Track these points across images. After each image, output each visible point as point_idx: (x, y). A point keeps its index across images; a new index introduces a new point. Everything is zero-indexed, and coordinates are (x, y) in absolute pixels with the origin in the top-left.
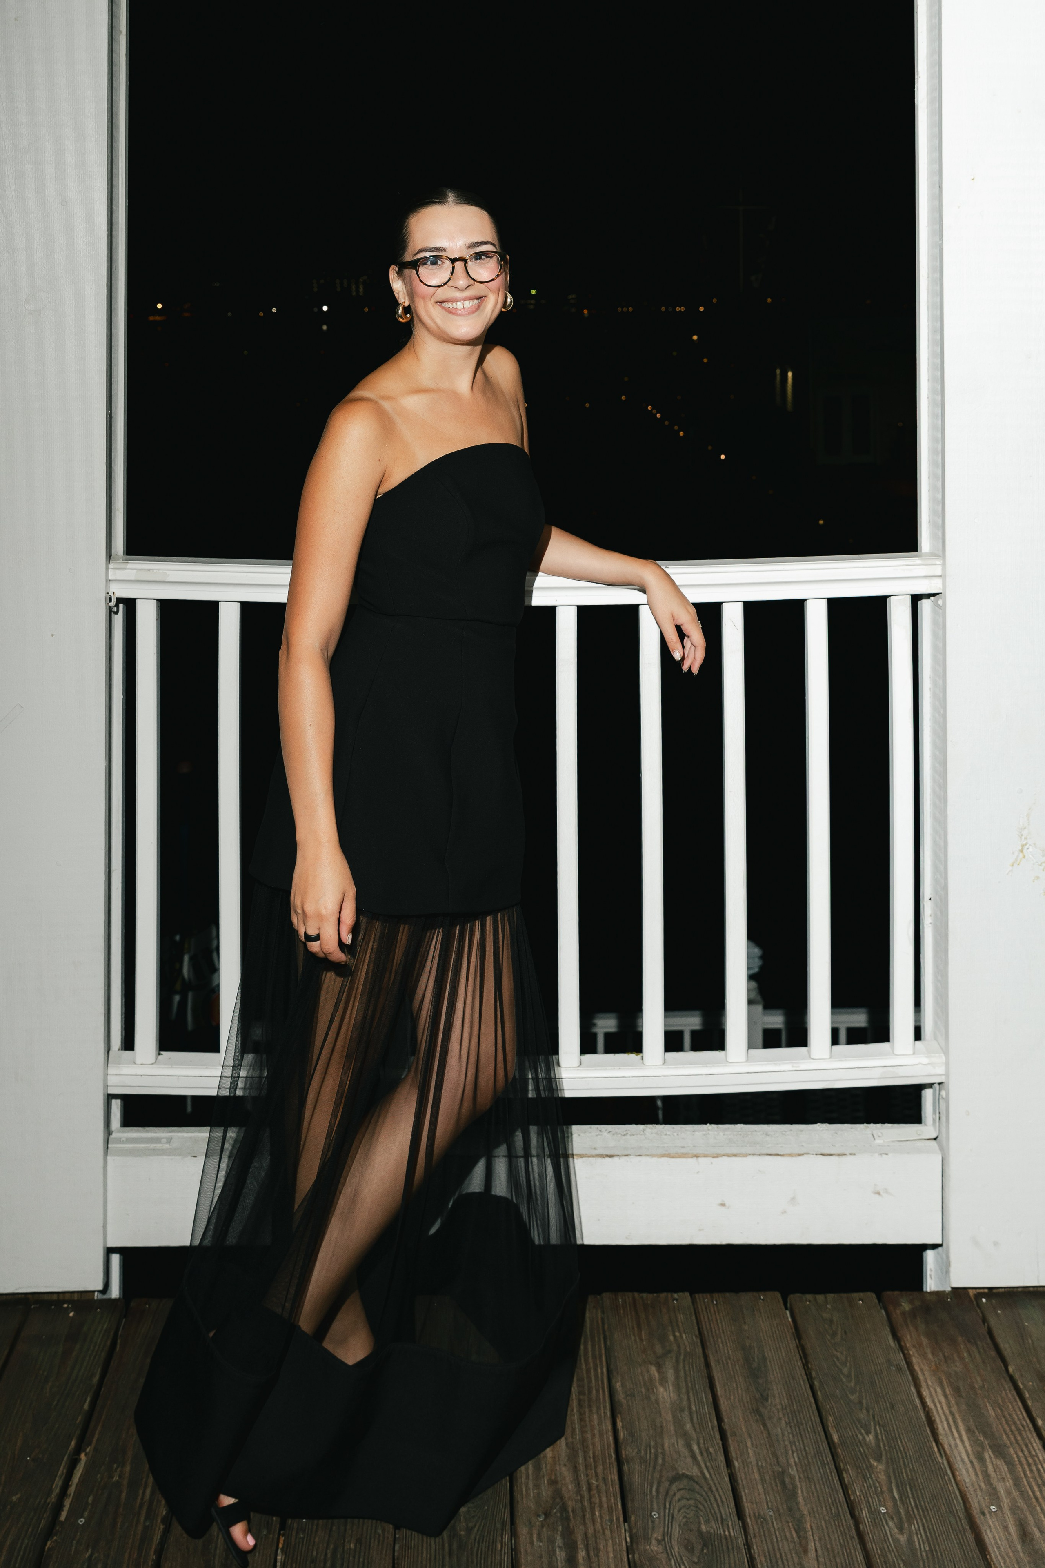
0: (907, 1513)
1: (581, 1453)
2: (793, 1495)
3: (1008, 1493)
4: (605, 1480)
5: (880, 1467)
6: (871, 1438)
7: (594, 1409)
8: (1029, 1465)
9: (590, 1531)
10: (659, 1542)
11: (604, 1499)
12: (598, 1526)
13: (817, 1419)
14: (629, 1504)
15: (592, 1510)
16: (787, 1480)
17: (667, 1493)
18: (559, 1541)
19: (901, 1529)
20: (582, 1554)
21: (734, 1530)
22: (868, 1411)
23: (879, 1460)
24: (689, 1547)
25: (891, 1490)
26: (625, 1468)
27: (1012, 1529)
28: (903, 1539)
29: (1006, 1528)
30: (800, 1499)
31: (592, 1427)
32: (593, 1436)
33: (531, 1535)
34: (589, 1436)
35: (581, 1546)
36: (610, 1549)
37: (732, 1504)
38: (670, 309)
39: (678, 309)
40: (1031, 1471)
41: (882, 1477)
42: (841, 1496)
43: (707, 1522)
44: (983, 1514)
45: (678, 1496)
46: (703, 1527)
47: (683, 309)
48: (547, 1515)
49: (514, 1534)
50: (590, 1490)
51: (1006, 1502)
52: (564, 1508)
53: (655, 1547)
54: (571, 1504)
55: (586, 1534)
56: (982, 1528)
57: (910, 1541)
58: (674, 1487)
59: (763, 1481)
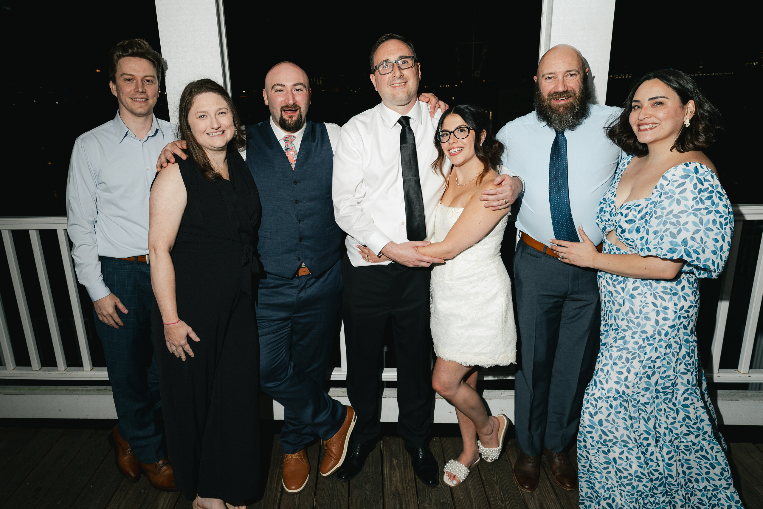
0: (505, 499)
1: (404, 480)
2: (470, 493)
3: (537, 495)
4: (411, 487)
5: (497, 487)
6: (495, 479)
7: (408, 468)
8: (545, 488)
9: (407, 500)
10: (428, 504)
11: (411, 492)
12: (409, 499)
13: (478, 473)
14: (419, 494)
15: (408, 494)
16: (468, 489)
17: (430, 491)
18: (397, 502)
19: (503, 503)
20: (404, 506)
21: (450, 502)
22: (494, 471)
23: (497, 484)
24: (437, 505)
25: (500, 493)
26: (418, 484)
27: (537, 504)
28: (503, 506)
29: (535, 504)
30: (472, 494)
31: (408, 473)
32: (408, 475)
33: (389, 500)
34: (407, 475)
35: (404, 504)
36: (413, 505)
37: (450, 495)
38: (444, 86)
39: (447, 86)
40: (545, 489)
41: (498, 489)
42: (484, 494)
43: (443, 499)
44: (529, 500)
45: (434, 492)
46: (441, 501)
47: (449, 86)
48: (394, 495)
49: (383, 500)
50: (407, 489)
51: (536, 497)
52: (399, 494)
53: (426, 505)
54: (401, 493)
55: (405, 501)
56: (528, 504)
57: (505, 506)
58: (433, 490)
59: (460, 489)
